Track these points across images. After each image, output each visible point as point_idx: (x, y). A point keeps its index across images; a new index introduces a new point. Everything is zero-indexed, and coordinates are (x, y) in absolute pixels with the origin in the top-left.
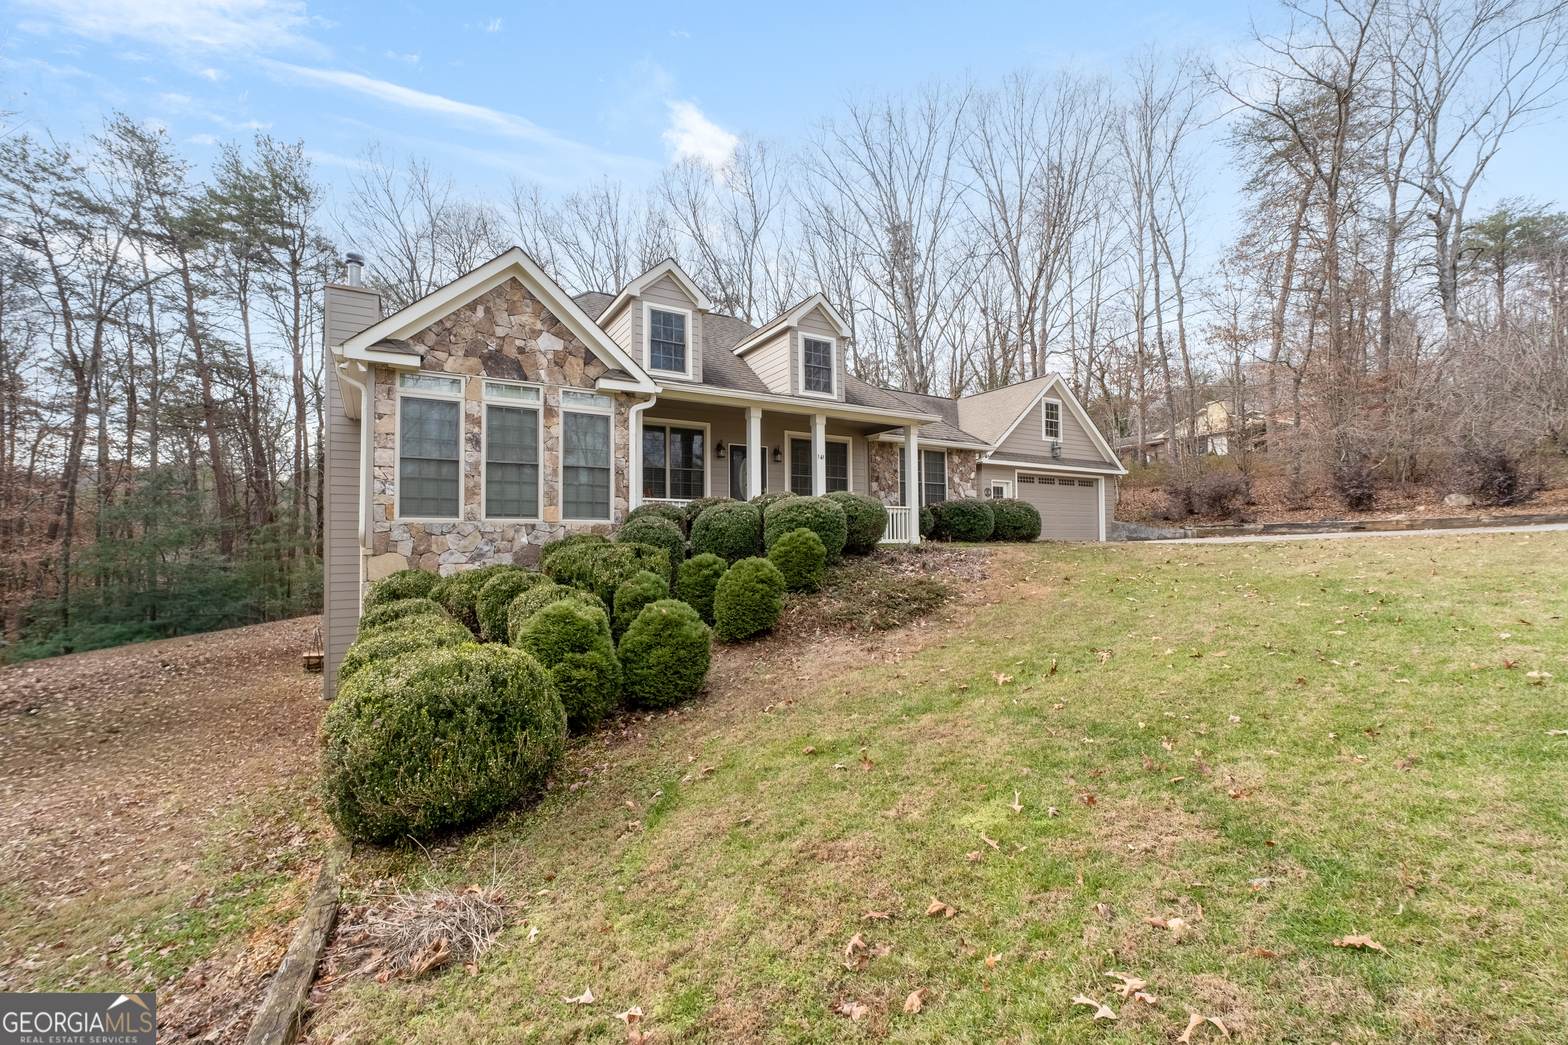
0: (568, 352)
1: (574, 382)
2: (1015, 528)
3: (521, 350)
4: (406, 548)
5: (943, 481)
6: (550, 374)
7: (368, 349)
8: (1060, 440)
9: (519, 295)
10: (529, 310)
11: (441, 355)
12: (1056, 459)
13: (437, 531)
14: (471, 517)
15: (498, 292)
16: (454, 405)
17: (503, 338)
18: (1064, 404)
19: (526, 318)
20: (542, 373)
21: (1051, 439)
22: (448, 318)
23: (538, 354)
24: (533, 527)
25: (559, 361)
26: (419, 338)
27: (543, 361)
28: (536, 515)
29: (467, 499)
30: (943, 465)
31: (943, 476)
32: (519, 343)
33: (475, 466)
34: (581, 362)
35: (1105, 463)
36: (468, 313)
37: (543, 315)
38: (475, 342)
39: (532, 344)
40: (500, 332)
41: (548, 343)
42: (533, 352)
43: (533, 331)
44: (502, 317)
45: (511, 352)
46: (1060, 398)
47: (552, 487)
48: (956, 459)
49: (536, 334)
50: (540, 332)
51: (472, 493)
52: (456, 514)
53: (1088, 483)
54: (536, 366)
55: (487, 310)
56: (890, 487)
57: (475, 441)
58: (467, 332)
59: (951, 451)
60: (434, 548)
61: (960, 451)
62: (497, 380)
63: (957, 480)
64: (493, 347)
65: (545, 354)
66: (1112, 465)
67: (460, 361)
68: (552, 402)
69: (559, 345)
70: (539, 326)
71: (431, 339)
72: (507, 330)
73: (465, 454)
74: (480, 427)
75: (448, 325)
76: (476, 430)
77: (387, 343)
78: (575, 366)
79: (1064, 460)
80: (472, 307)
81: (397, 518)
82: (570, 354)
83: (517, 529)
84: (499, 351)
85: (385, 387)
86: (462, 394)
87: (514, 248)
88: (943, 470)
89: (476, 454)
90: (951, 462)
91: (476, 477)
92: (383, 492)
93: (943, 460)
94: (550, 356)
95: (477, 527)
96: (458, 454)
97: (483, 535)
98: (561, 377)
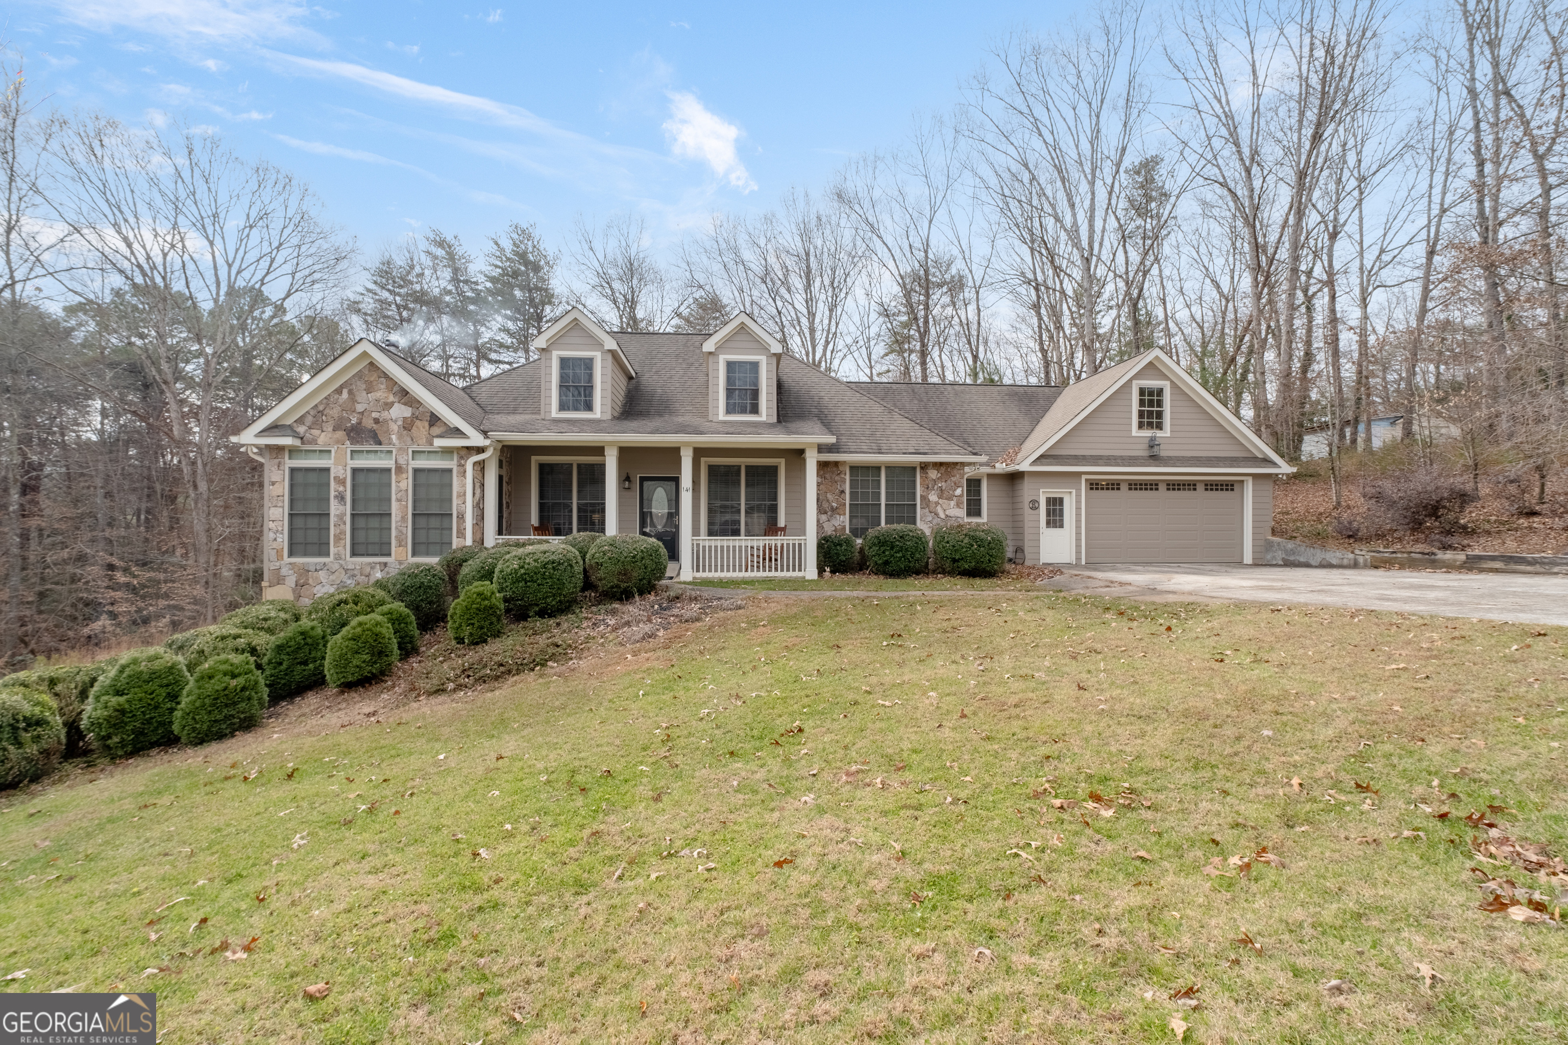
0: (415, 417)
1: (420, 442)
2: (954, 561)
3: (377, 421)
4: (291, 581)
5: (914, 500)
6: (400, 437)
7: (256, 436)
8: (1166, 432)
9: (375, 375)
10: (383, 387)
11: (316, 432)
12: (1154, 458)
13: (312, 568)
14: (338, 557)
15: (359, 375)
16: (328, 470)
17: (362, 413)
18: (1174, 385)
19: (381, 393)
20: (394, 437)
21: (1147, 433)
22: (321, 402)
23: (390, 422)
24: (385, 564)
25: (408, 426)
26: (300, 421)
27: (394, 427)
28: (389, 555)
29: (335, 543)
30: (914, 482)
31: (914, 494)
32: (374, 415)
33: (341, 517)
34: (427, 424)
35: (1255, 458)
36: (336, 396)
37: (396, 389)
38: (341, 418)
39: (385, 415)
40: (360, 408)
41: (400, 411)
42: (386, 421)
43: (386, 404)
44: (362, 396)
45: (368, 423)
46: (1166, 378)
47: (401, 532)
48: (933, 474)
49: (389, 406)
50: (392, 404)
51: (338, 538)
52: (328, 555)
53: (1227, 486)
54: (388, 432)
55: (350, 392)
56: (833, 510)
57: (341, 498)
58: (335, 412)
59: (924, 466)
60: (311, 581)
61: (939, 465)
62: (358, 447)
63: (933, 497)
64: (354, 421)
65: (395, 421)
66: (1267, 461)
67: (330, 435)
68: (402, 461)
69: (407, 412)
70: (391, 398)
71: (309, 420)
72: (365, 406)
73: (335, 508)
74: (345, 486)
75: (321, 408)
76: (341, 489)
77: (273, 428)
78: (422, 428)
79: (1170, 458)
80: (339, 391)
81: (287, 559)
82: (417, 418)
83: (372, 566)
84: (359, 423)
85: (277, 461)
86: (332, 461)
87: (361, 340)
88: (914, 487)
89: (341, 508)
90: (925, 478)
91: (342, 526)
92: (275, 540)
93: (915, 476)
94: (400, 423)
95: (341, 566)
96: (329, 509)
97: (346, 571)
98: (409, 439)
